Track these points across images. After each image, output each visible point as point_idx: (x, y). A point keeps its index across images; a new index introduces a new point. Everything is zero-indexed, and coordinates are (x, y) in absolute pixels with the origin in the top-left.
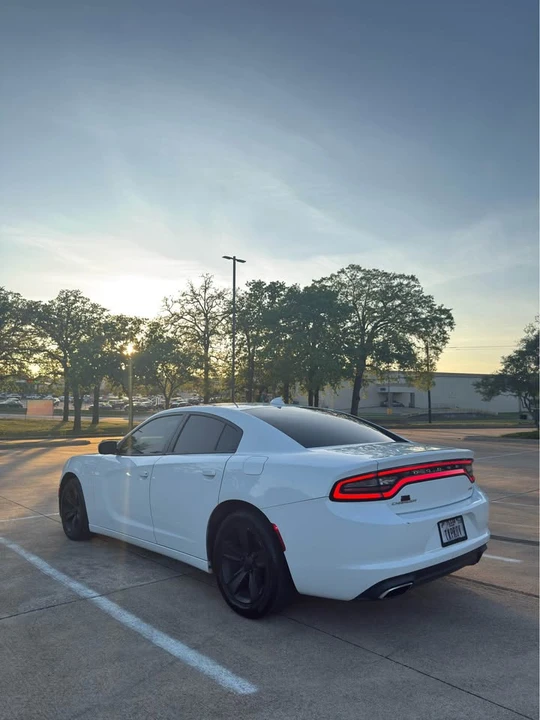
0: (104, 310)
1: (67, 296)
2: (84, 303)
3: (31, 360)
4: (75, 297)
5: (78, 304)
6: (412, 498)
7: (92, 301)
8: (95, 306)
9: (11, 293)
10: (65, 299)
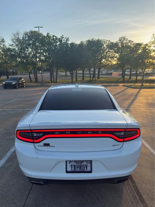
0: (133, 42)
1: (121, 39)
2: (126, 40)
3: (114, 60)
4: (124, 39)
5: (125, 41)
6: (51, 145)
7: (129, 39)
8: (130, 41)
9: (108, 40)
10: (120, 40)
